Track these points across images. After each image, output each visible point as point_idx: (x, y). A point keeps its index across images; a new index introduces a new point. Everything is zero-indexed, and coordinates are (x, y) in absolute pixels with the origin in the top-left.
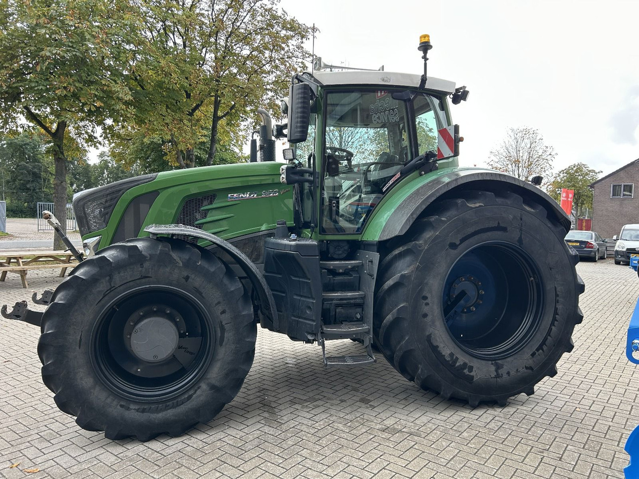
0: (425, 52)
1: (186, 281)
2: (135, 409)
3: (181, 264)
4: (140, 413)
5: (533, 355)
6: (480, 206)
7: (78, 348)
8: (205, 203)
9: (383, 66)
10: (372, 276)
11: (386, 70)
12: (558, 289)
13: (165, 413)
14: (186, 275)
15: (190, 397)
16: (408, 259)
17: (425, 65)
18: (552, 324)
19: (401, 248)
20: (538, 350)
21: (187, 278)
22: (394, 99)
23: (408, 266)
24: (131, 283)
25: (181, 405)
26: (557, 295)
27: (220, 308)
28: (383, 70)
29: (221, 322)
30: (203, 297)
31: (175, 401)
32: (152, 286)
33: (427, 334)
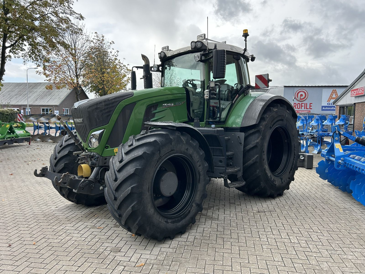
0: (246, 38)
1: (187, 151)
2: (170, 222)
3: (185, 143)
4: (172, 224)
5: (290, 173)
6: (277, 110)
7: (147, 193)
8: (153, 109)
9: (226, 42)
10: (241, 143)
11: (227, 43)
12: (295, 144)
13: (182, 221)
14: (187, 148)
15: (190, 211)
16: (257, 135)
17: (246, 44)
18: (294, 159)
19: (253, 130)
20: (290, 171)
21: (187, 149)
22: (234, 58)
23: (258, 138)
24: (168, 154)
25: (187, 216)
26: (295, 147)
27: (199, 164)
28: (226, 43)
29: (199, 171)
30: (192, 158)
31: (184, 215)
32: (175, 154)
33: (264, 168)
